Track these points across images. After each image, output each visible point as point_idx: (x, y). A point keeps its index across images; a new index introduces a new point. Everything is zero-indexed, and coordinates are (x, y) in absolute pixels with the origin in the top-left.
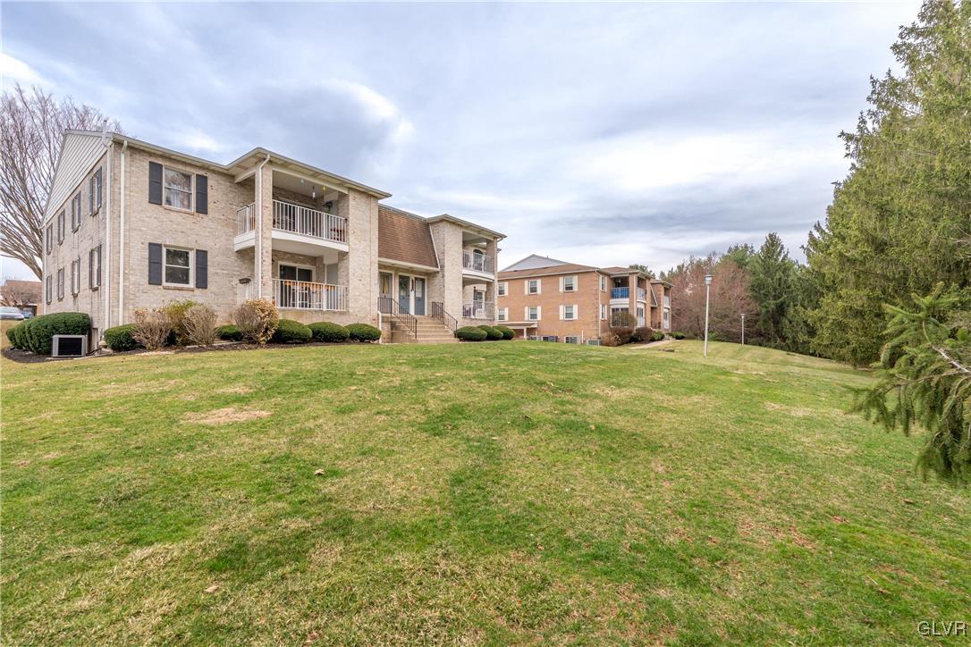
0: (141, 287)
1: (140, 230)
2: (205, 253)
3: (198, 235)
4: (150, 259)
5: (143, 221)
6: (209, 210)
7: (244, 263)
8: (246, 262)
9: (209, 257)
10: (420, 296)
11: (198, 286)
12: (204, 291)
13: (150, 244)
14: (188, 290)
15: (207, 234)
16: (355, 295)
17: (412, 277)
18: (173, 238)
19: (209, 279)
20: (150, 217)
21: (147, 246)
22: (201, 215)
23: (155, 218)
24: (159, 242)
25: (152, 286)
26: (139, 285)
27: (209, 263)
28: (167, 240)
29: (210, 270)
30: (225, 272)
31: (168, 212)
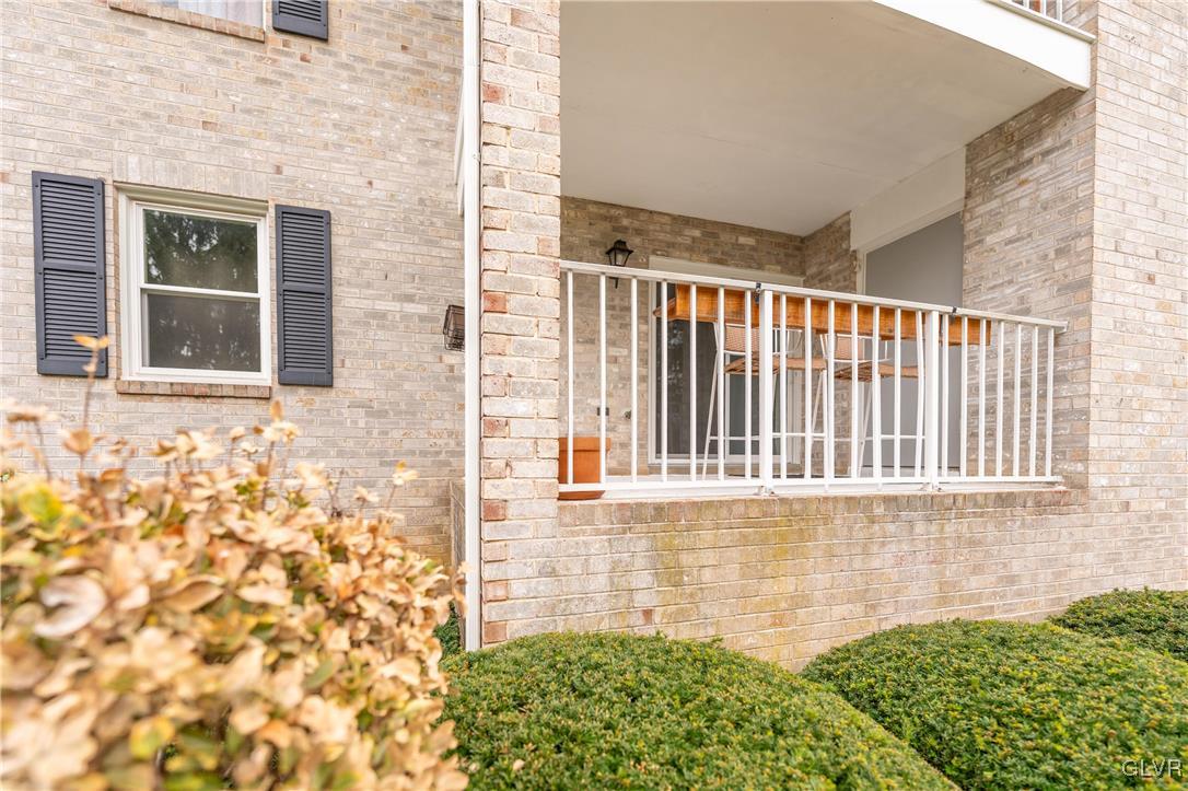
2: (319, 221)
3: (280, 139)
4: (42, 250)
6: (337, 24)
9: (338, 241)
11: (289, 377)
12: (319, 398)
13: (43, 182)
14: (240, 394)
15: (332, 136)
16: (1119, 378)
18: (161, 153)
19: (342, 344)
20: (39, 48)
21: (26, 193)
22: (298, 46)
23: (68, 54)
24: (88, 169)
25: (57, 384)
27: (340, 271)
28: (133, 160)
29: (348, 302)
30: (410, 308)
31: (129, 22)
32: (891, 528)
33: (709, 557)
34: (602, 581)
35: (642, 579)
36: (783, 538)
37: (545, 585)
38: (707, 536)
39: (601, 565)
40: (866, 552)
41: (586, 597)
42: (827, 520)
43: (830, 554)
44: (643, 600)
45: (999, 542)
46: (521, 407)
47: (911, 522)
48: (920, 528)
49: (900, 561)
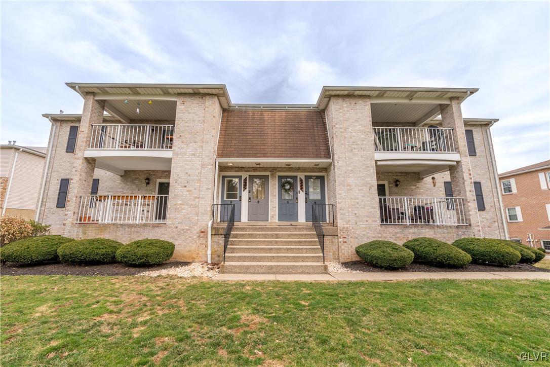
0: (52, 210)
1: (58, 171)
4: (60, 190)
5: (61, 165)
7: (127, 185)
8: (128, 183)
10: (318, 197)
13: (62, 180)
17: (301, 175)
20: (65, 162)
21: (60, 182)
23: (68, 162)
25: (59, 209)
26: (51, 209)
32: (121, 229)
33: (90, 231)
34: (75, 234)
35: (81, 234)
36: (102, 229)
37: (68, 234)
38: (90, 229)
39: (76, 232)
40: (116, 232)
41: (73, 235)
42: (110, 227)
43: (109, 232)
44: (80, 236)
45: (142, 232)
46: (69, 213)
47: (125, 229)
48: (127, 229)
49: (122, 234)
